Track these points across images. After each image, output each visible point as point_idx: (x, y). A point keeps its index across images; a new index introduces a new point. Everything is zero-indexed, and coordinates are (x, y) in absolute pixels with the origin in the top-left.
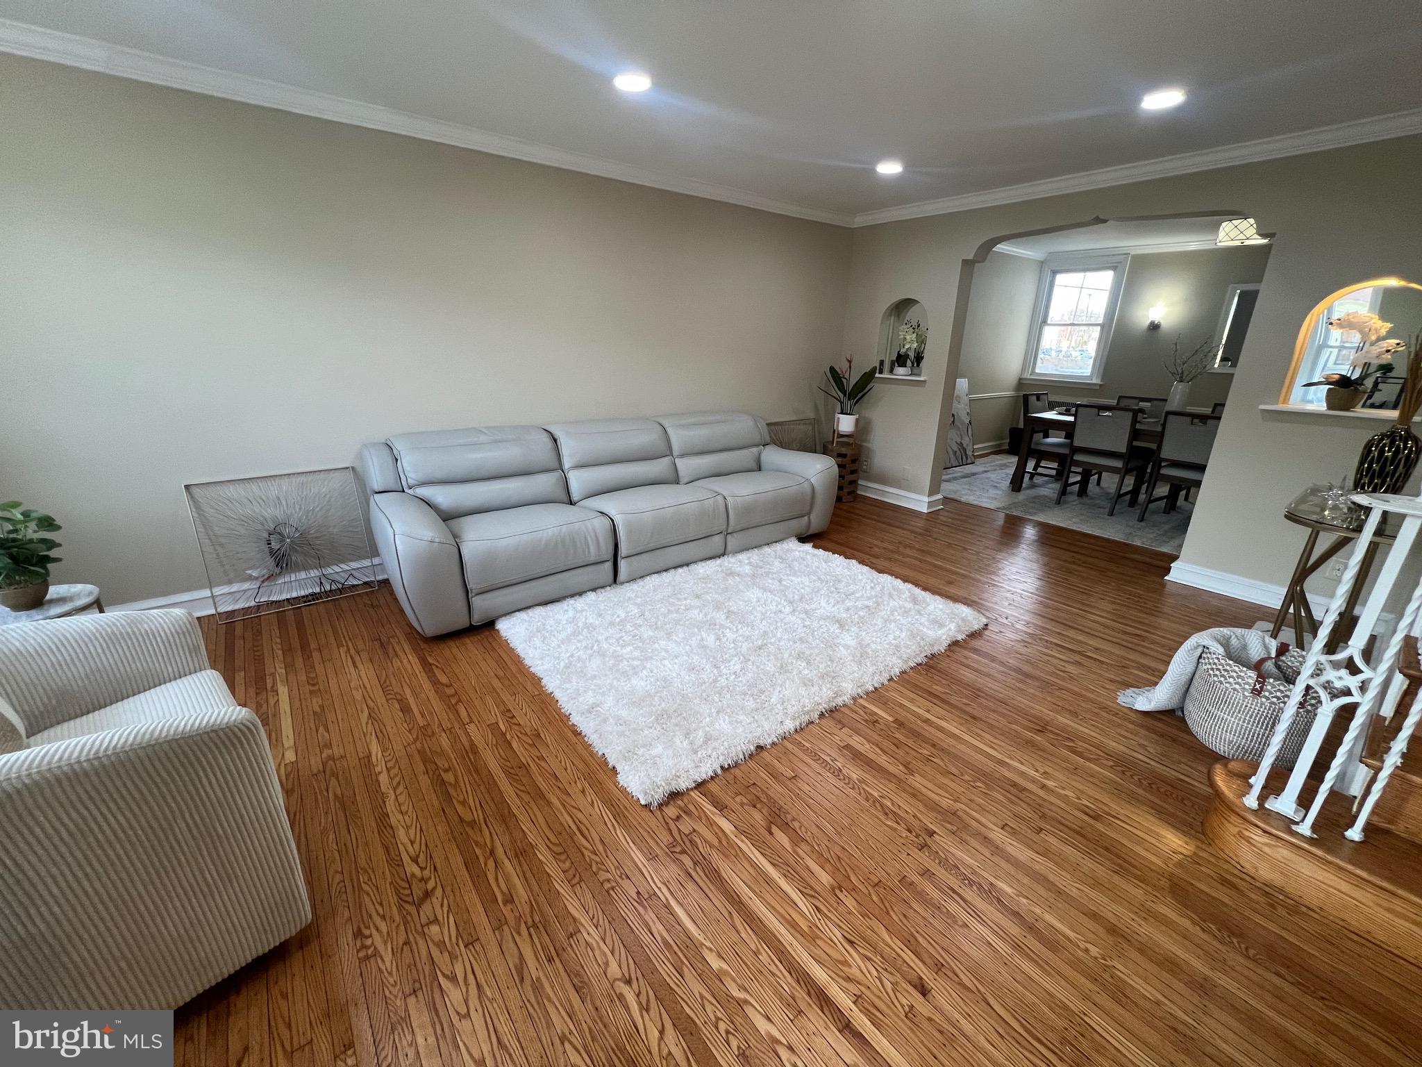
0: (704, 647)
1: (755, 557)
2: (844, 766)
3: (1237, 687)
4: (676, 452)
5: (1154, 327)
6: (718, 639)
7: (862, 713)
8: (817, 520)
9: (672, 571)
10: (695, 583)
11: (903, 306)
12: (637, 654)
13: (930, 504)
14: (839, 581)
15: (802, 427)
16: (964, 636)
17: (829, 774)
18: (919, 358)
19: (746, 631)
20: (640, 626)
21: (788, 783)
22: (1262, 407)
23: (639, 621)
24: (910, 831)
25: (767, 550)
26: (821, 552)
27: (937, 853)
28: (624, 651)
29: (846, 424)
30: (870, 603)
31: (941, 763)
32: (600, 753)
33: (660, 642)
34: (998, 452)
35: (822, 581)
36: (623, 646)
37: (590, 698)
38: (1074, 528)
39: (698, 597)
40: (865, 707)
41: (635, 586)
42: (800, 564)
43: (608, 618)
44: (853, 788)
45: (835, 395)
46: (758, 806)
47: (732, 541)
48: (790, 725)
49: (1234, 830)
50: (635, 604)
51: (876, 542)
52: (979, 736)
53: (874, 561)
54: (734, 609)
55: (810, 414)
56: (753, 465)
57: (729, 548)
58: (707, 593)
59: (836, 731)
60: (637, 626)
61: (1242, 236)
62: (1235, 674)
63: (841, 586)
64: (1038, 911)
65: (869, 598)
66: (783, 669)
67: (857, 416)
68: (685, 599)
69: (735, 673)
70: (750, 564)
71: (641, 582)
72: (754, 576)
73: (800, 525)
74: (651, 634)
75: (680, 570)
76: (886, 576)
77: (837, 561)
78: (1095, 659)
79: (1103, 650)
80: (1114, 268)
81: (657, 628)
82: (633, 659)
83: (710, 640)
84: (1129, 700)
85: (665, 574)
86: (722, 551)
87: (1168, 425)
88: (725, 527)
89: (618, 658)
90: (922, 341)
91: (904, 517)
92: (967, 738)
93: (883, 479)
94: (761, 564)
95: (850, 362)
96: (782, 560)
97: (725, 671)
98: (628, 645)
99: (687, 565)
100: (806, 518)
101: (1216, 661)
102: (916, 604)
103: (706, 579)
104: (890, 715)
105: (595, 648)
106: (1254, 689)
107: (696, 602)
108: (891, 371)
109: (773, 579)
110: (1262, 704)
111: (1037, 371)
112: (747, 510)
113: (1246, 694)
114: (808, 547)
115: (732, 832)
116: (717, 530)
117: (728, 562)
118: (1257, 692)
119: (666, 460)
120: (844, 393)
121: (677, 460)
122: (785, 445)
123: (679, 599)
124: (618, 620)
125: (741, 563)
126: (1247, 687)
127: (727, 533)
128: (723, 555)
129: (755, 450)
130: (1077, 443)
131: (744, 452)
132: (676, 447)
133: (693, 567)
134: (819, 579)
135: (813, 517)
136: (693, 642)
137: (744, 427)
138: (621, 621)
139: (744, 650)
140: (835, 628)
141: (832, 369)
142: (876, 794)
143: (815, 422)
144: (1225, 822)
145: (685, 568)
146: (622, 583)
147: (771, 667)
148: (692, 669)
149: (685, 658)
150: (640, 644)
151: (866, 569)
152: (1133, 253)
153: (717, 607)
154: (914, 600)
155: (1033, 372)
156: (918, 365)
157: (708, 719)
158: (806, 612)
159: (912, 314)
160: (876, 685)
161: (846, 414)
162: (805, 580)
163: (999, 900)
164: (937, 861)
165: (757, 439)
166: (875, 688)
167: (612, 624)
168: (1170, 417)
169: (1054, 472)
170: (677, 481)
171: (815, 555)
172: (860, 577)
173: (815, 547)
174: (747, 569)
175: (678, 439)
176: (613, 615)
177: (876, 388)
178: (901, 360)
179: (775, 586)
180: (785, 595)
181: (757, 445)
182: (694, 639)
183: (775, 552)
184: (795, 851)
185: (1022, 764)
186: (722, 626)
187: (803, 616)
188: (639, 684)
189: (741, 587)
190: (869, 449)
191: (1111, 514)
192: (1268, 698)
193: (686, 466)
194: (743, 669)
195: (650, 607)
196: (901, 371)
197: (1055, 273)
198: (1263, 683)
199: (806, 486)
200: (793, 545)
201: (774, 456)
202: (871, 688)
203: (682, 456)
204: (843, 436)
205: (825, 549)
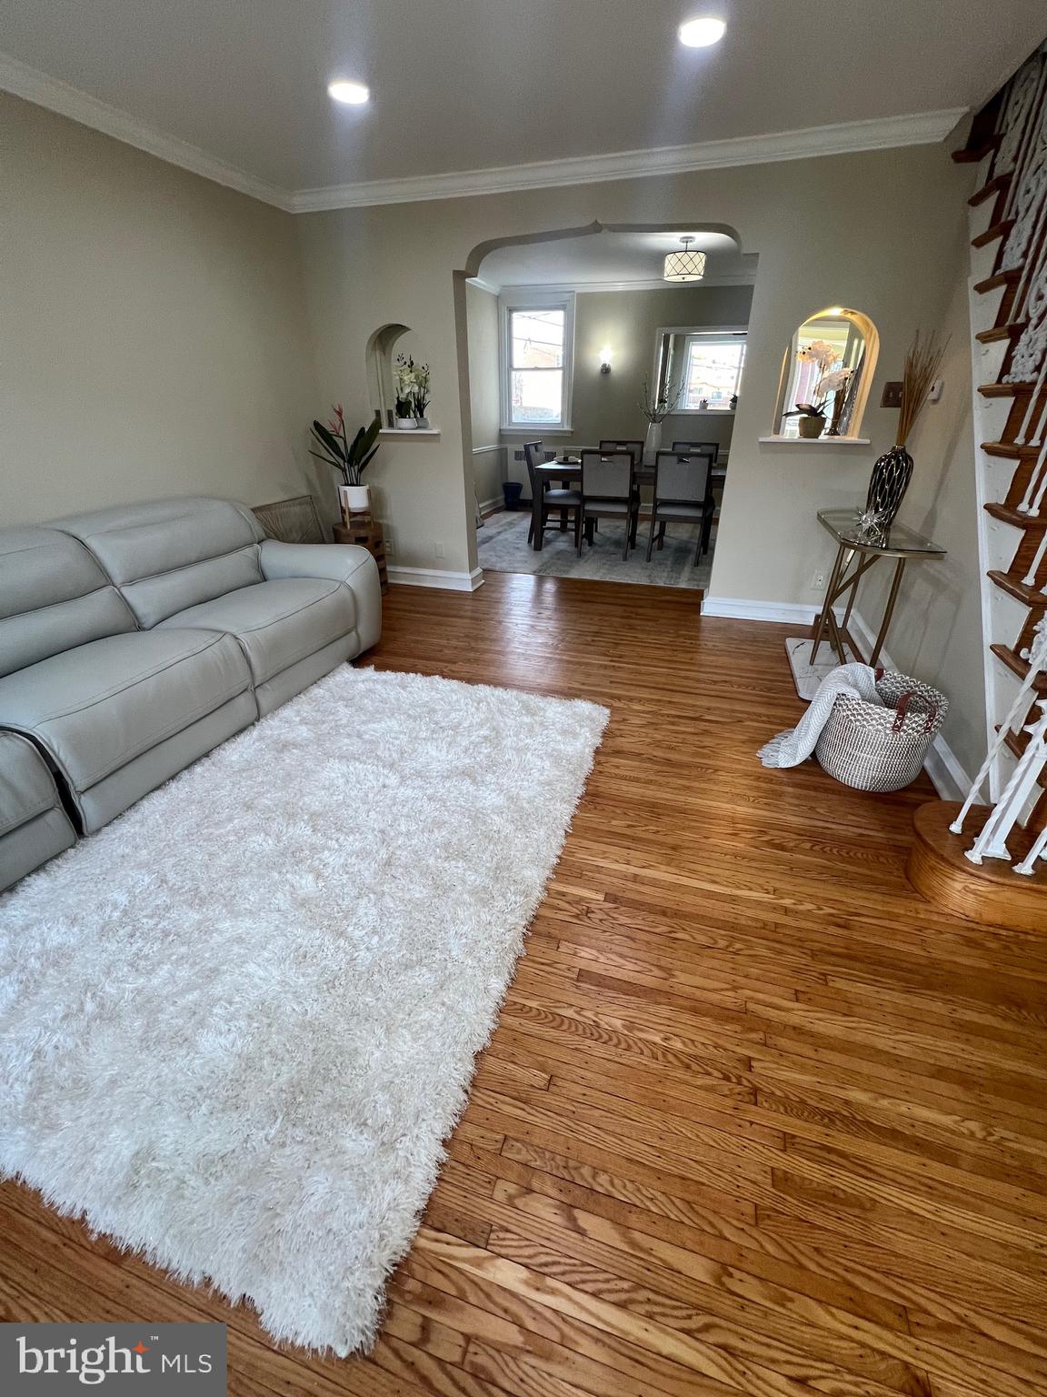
0: (303, 903)
1: (306, 707)
2: (597, 1014)
3: (880, 727)
4: (118, 579)
5: (606, 370)
6: (318, 876)
7: (567, 906)
8: (366, 632)
9: (185, 775)
10: (234, 784)
11: (388, 335)
12: (184, 973)
13: (474, 581)
14: (434, 711)
15: (297, 509)
16: (600, 740)
17: (588, 1042)
18: (420, 407)
19: (353, 842)
20: (168, 908)
21: (548, 1098)
22: (761, 440)
23: (163, 898)
24: (727, 1078)
25: (317, 692)
26: (389, 675)
27: (773, 1093)
28: (156, 981)
29: (356, 498)
30: (484, 732)
31: (687, 937)
32: (197, 1279)
33: (220, 926)
34: (497, 511)
35: (415, 719)
36: (150, 973)
37: (120, 1145)
38: (607, 579)
39: (248, 807)
40: (564, 894)
41: (126, 828)
42: (372, 700)
43: (95, 920)
44: (628, 1048)
45: (333, 460)
46: (536, 1185)
47: (265, 698)
48: (498, 985)
49: (958, 886)
50: (140, 866)
51: (444, 642)
52: (694, 871)
53: (453, 667)
54: (316, 807)
55: (304, 491)
56: (254, 575)
57: (264, 704)
58: (260, 794)
59: (553, 956)
60: (160, 912)
61: (684, 271)
62: (877, 716)
63: (438, 717)
64: (903, 1109)
65: (481, 725)
66: (441, 888)
67: (366, 487)
68: (230, 819)
69: (374, 931)
70: (304, 721)
71: (134, 816)
72: (319, 741)
73: (348, 645)
74: (197, 917)
75: (198, 769)
76: (481, 686)
77: (416, 681)
78: (717, 722)
79: (715, 709)
80: (563, 308)
81: (203, 902)
82: (183, 992)
83: (307, 884)
84: (772, 760)
85: (173, 785)
86: (255, 714)
87: (660, 466)
88: (249, 681)
89: (148, 1005)
90: (423, 382)
91: (453, 601)
92: (685, 881)
93: (413, 560)
94: (319, 716)
95: (340, 413)
96: (349, 702)
97: (358, 933)
98: (160, 963)
99: (207, 755)
100: (353, 633)
101: (856, 706)
102: (533, 715)
103: (247, 768)
104: (597, 891)
105: (90, 1007)
106: (894, 726)
107: (248, 819)
108: (391, 425)
109: (349, 736)
110: (901, 737)
111: (514, 420)
112: (275, 646)
113: (888, 732)
114: (369, 672)
115: (527, 1283)
116: (238, 688)
117: (271, 727)
118: (896, 728)
119: (104, 596)
120: (343, 457)
121: (125, 591)
122: (284, 537)
123: (218, 824)
124: (116, 914)
125: (288, 723)
126: (888, 725)
127: (254, 688)
128: (258, 720)
129: (248, 552)
130: (587, 493)
131: (235, 557)
132: (116, 570)
133: (216, 756)
134: (409, 716)
135: (362, 629)
136: (281, 900)
137: (223, 521)
138: (125, 912)
139: (368, 877)
140: (467, 785)
141: (317, 425)
142: (657, 1039)
143: (311, 500)
144: (947, 880)
145: (207, 762)
146: (98, 831)
147: (419, 892)
148: (302, 958)
149: (281, 941)
150: (183, 950)
151: (455, 684)
152: (578, 291)
153: (291, 817)
154: (528, 710)
155: (510, 422)
156: (422, 415)
157: (377, 1054)
158: (418, 774)
159: (400, 345)
160: (559, 853)
161: (352, 485)
162: (394, 724)
163: (870, 1125)
164: (782, 1109)
165: (246, 536)
166: (559, 857)
167: (105, 931)
168: (661, 457)
169: (558, 525)
170: (137, 626)
171: (385, 682)
172: (455, 698)
173: (380, 668)
174: (304, 732)
175: (113, 555)
176: (101, 906)
177: (383, 448)
178: (403, 409)
179: (355, 746)
180: (378, 758)
181: (250, 544)
182: (279, 895)
183: (329, 690)
184: (633, 1244)
185: (751, 889)
186: (313, 848)
187: (419, 782)
188: (218, 1046)
189: (309, 764)
190: (388, 526)
191: (625, 559)
192: (905, 731)
193: (145, 599)
194: (381, 915)
195: (172, 861)
196: (406, 424)
197: (511, 311)
198: (903, 719)
199: (344, 591)
200: (347, 673)
201: (278, 556)
202: (556, 861)
203: (131, 582)
204: (355, 514)
205: (395, 669)
